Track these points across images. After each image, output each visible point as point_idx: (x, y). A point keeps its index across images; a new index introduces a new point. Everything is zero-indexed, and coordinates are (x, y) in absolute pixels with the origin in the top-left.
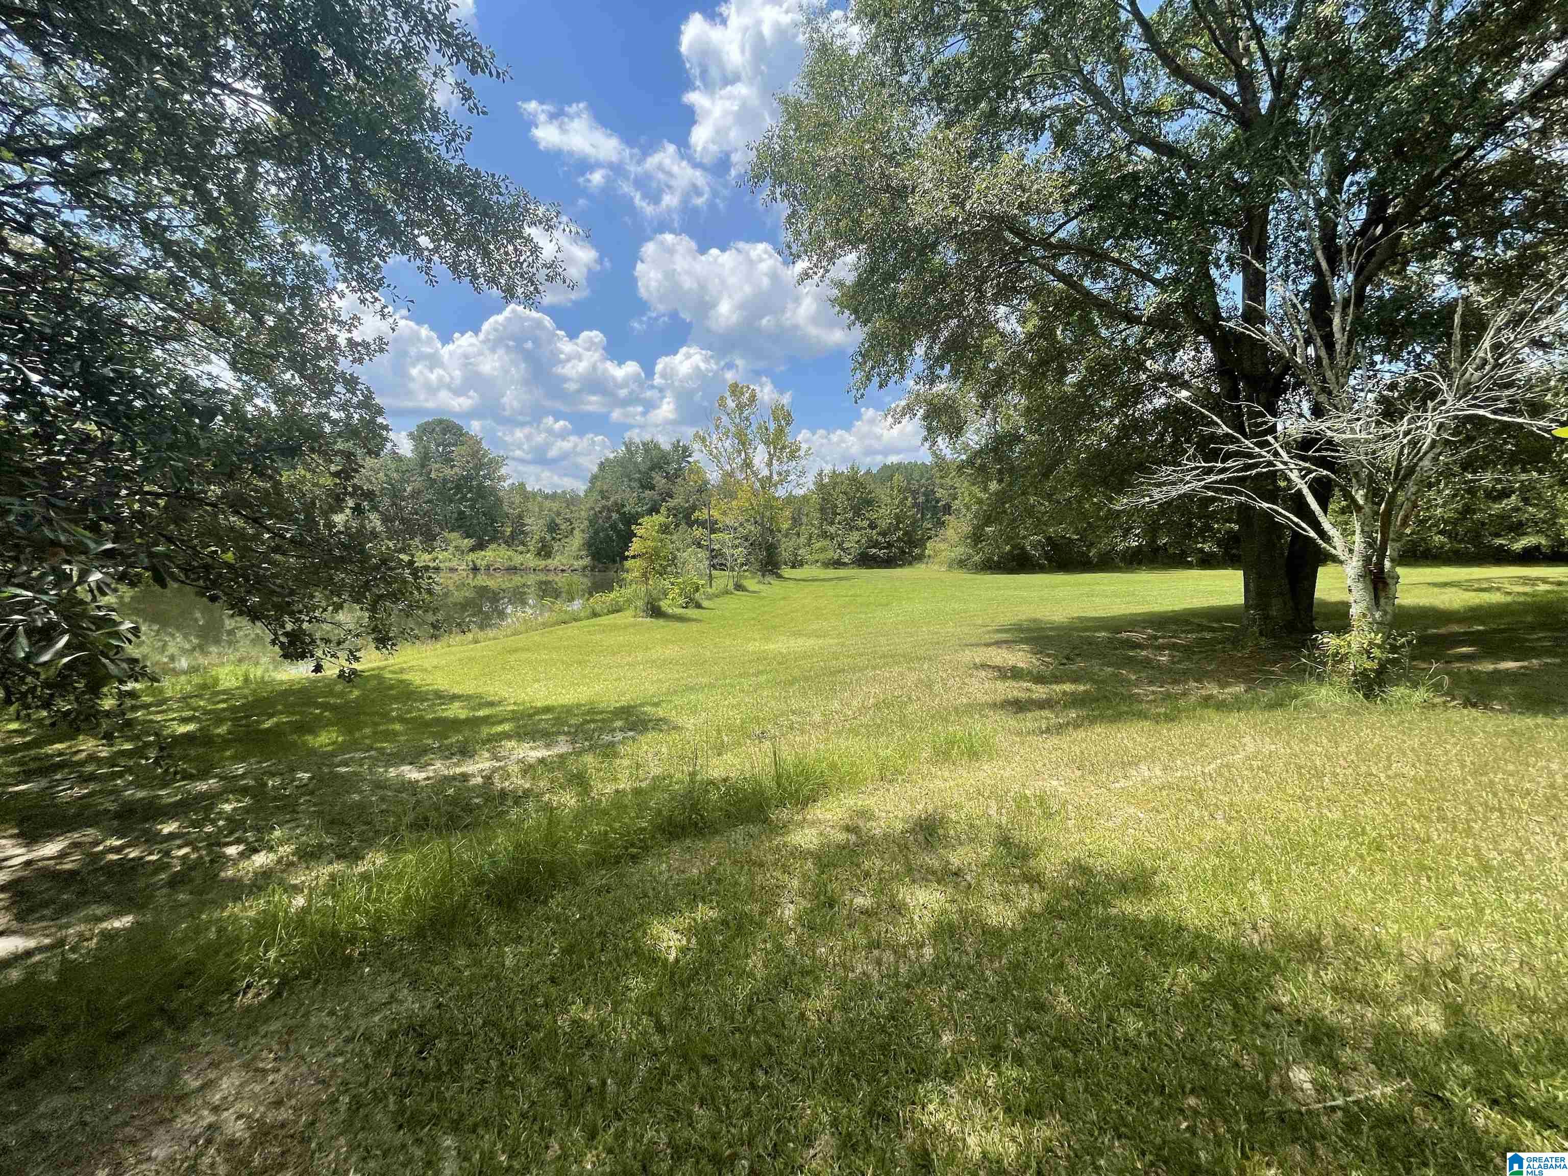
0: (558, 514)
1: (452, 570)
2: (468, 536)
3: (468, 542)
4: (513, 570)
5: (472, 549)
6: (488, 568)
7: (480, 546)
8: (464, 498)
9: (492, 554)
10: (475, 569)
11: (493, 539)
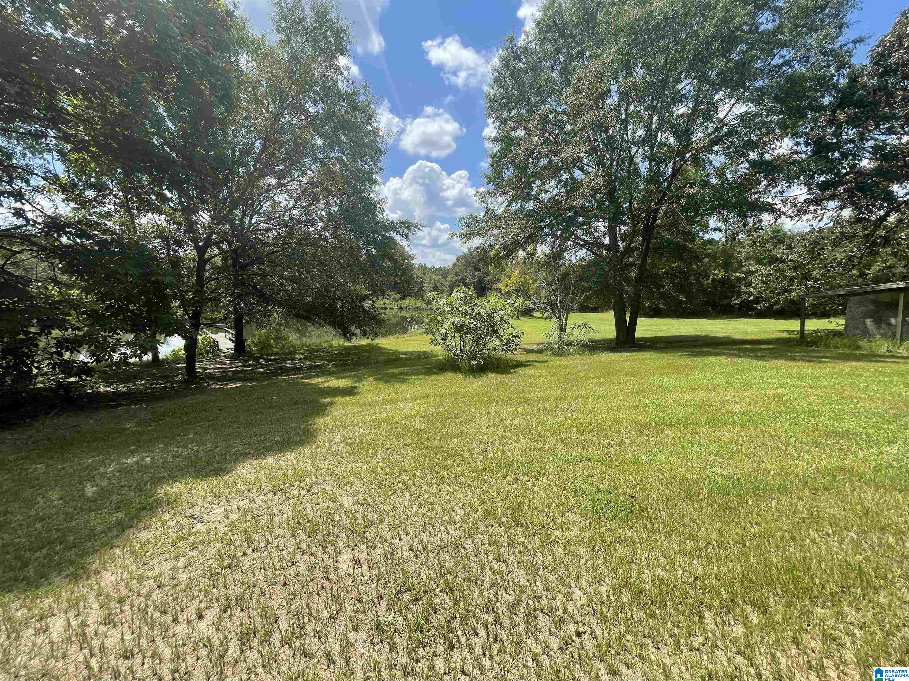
0: (438, 282)
1: (392, 309)
2: (398, 293)
3: (398, 296)
4: (417, 309)
5: (401, 299)
6: (406, 308)
7: (403, 298)
8: (397, 275)
9: (409, 302)
10: (401, 308)
11: (409, 295)
